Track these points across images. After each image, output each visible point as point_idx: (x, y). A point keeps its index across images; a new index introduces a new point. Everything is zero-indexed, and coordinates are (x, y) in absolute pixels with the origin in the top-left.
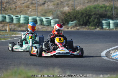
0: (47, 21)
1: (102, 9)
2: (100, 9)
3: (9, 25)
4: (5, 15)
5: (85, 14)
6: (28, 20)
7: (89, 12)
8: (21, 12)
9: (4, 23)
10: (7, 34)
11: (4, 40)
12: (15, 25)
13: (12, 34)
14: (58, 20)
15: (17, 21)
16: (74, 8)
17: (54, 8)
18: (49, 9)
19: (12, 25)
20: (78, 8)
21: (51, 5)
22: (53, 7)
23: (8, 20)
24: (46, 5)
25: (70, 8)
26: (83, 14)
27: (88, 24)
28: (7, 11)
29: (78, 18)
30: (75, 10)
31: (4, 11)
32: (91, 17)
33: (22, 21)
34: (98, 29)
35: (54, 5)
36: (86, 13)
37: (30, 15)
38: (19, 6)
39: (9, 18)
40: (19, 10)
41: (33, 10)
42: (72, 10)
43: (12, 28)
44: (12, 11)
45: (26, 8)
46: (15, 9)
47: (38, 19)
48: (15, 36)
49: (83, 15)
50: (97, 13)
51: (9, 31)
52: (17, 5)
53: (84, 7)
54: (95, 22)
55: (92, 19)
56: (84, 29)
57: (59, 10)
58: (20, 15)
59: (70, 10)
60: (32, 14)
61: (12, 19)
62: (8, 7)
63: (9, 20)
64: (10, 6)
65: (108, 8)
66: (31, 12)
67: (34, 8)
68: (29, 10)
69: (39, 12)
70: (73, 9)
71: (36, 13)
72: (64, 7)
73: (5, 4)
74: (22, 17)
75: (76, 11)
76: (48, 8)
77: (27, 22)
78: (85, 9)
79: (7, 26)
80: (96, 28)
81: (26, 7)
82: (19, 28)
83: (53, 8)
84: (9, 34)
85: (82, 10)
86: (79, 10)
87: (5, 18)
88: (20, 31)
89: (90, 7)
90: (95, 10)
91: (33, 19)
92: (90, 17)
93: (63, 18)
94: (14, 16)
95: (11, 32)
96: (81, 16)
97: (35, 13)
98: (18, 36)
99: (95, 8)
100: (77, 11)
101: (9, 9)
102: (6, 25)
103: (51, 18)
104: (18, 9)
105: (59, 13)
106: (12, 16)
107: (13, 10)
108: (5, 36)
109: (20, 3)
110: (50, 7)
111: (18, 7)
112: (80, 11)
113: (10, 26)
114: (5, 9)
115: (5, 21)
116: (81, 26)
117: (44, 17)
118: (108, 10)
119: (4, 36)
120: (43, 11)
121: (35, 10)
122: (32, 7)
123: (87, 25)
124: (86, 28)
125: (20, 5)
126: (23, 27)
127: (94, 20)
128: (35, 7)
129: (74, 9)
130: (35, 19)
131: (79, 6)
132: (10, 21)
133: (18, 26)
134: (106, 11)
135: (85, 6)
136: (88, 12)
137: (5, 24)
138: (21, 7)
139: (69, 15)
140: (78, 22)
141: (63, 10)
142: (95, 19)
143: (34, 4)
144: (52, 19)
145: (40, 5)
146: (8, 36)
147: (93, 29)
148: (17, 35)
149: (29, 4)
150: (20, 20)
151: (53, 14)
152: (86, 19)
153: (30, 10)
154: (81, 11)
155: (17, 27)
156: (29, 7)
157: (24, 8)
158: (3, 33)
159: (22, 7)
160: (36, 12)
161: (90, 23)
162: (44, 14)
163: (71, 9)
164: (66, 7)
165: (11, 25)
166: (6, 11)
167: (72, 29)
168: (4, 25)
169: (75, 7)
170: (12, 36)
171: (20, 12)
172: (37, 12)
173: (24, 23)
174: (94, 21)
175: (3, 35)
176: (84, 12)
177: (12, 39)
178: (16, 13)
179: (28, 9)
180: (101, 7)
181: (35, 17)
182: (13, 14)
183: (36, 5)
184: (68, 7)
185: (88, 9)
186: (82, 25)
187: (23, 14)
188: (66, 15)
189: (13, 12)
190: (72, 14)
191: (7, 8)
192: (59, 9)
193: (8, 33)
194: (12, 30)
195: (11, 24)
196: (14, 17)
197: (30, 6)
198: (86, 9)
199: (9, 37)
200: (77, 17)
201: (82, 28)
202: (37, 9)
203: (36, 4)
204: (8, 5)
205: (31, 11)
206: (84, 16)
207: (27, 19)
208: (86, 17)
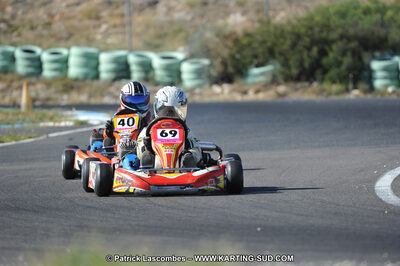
0: (167, 68)
1: (368, 18)
2: (361, 19)
3: (28, 85)
4: (11, 49)
5: (307, 39)
6: (98, 64)
7: (321, 31)
8: (69, 38)
9: (9, 77)
10: (24, 121)
11: (14, 143)
12: (49, 84)
13: (42, 120)
14: (206, 62)
15: (55, 70)
16: (267, 15)
17: (193, 19)
18: (171, 23)
19: (39, 86)
20: (281, 17)
21: (179, 7)
22: (188, 13)
23: (21, 66)
24: (161, 8)
25: (252, 15)
26: (298, 37)
27: (319, 76)
28: (19, 35)
29: (281, 54)
30: (269, 22)
31: (5, 32)
32: (331, 49)
33: (74, 70)
34: (356, 92)
35: (191, 6)
36: (310, 32)
37: (102, 46)
38: (62, 14)
39: (28, 59)
40: (63, 27)
41: (115, 26)
42: (257, 25)
43: (37, 95)
44: (36, 32)
45: (87, 22)
46: (48, 25)
47: (132, 59)
48: (51, 124)
49: (301, 43)
50: (351, 31)
51: (28, 106)
52: (54, 11)
53: (302, 13)
54: (343, 67)
55: (331, 55)
56: (306, 94)
57: (209, 25)
58: (69, 48)
59: (249, 24)
60: (110, 41)
61: (37, 64)
62: (22, 20)
63: (29, 66)
64: (29, 16)
65: (390, 13)
66: (107, 34)
67: (118, 21)
68: (99, 26)
69: (138, 35)
70: (260, 21)
71: (127, 37)
72: (227, 14)
73: (9, 9)
74: (75, 55)
75: (272, 29)
76: (168, 18)
77: (93, 73)
78: (306, 19)
79: (20, 87)
80: (347, 91)
81: (90, 18)
82: (65, 97)
83: (189, 18)
84: (28, 119)
85: (295, 22)
86: (284, 22)
87: (12, 59)
88: (69, 107)
89: (324, 12)
90: (342, 21)
91: (116, 60)
92: (327, 48)
93: (225, 53)
94: (44, 50)
95: (36, 110)
96: (294, 45)
97: (120, 37)
98: (63, 124)
99: (343, 15)
100: (276, 27)
101: (24, 26)
102: (15, 84)
103: (180, 55)
104: (58, 26)
105: (209, 35)
106: (38, 50)
107: (40, 28)
108: (17, 126)
109: (64, 4)
110: (177, 16)
111: (57, 17)
112: (289, 28)
113: (32, 88)
114: (10, 26)
115: (13, 72)
116: (292, 84)
117: (156, 52)
118: (392, 20)
119: (9, 126)
120: (152, 31)
121: (123, 25)
122: (111, 15)
123: (315, 79)
124: (310, 90)
125: (66, 11)
126: (79, 90)
127: (340, 58)
128: (122, 15)
129: (265, 19)
130: (123, 60)
131: (283, 9)
132: (31, 70)
133: (60, 88)
134: (383, 24)
135: (306, 8)
136: (317, 30)
137: (12, 81)
138: (69, 18)
139: (249, 45)
140: (282, 69)
141: (226, 25)
142: (344, 54)
143: (117, 7)
144: (185, 60)
145: (141, 9)
146: (26, 125)
147: (338, 93)
148: (60, 122)
149: (100, 4)
150: (67, 67)
151: (187, 41)
152: (309, 56)
153: (104, 27)
154: (293, 27)
155: (56, 92)
156: (98, 18)
157: (81, 20)
158: (7, 114)
159: (74, 17)
160: (124, 33)
161: (325, 72)
162: (157, 42)
163: (252, 21)
164: (234, 12)
165: (33, 84)
166: (15, 34)
167: (261, 96)
168: (9, 86)
169: (271, 13)
170: (42, 124)
171: (65, 35)
172: (131, 36)
173: (80, 76)
174: (339, 64)
175: (8, 124)
176: (303, 30)
177: (41, 138)
178: (52, 40)
179: (97, 23)
180: (367, 12)
181: (122, 53)
182: (40, 45)
183: (124, 9)
184: (244, 13)
185: (318, 18)
186: (298, 79)
187: (78, 44)
188: (236, 41)
189: (41, 36)
190: (259, 38)
191: (16, 22)
192: (208, 21)
193: (24, 113)
194: (38, 103)
195: (33, 80)
196: (46, 57)
197: (104, 14)
198: (311, 18)
199: (29, 131)
200: (277, 50)
201: (296, 90)
202: (130, 23)
203: (126, 6)
204: (20, 13)
205: (107, 30)
206: (305, 47)
207: (93, 63)
208: (309, 49)
